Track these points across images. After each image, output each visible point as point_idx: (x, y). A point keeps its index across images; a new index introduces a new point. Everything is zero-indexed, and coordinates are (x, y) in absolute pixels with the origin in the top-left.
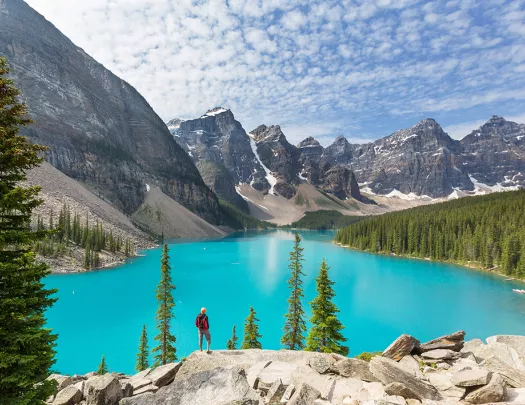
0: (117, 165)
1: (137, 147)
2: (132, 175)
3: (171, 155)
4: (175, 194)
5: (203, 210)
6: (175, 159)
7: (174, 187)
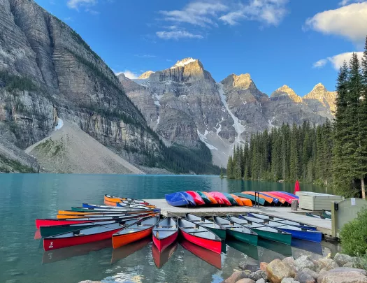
0: (15, 95)
1: (58, 82)
2: (34, 106)
3: (96, 91)
4: (99, 132)
5: (134, 150)
6: (101, 96)
7: (98, 124)
